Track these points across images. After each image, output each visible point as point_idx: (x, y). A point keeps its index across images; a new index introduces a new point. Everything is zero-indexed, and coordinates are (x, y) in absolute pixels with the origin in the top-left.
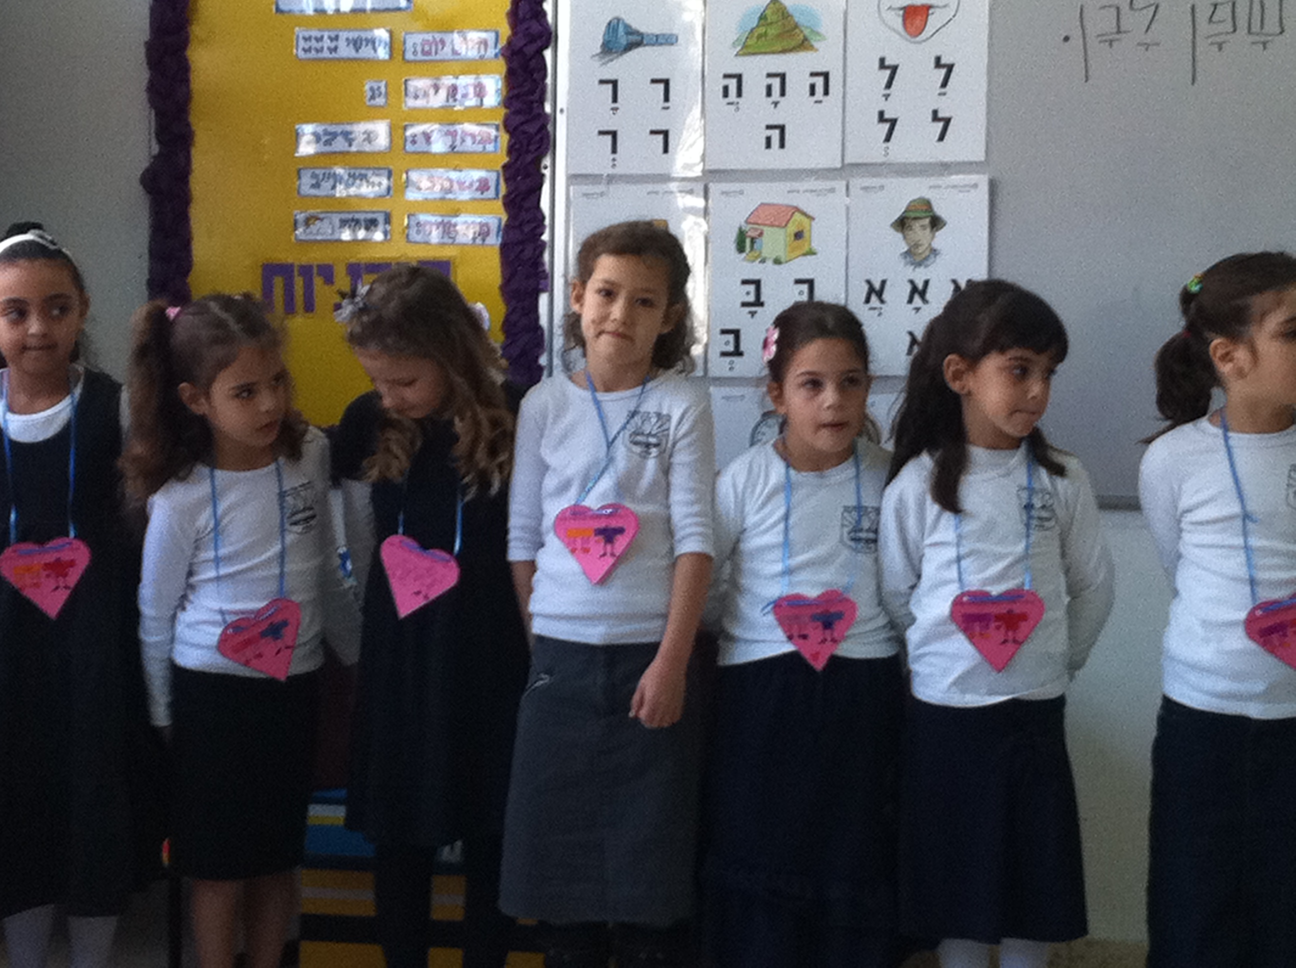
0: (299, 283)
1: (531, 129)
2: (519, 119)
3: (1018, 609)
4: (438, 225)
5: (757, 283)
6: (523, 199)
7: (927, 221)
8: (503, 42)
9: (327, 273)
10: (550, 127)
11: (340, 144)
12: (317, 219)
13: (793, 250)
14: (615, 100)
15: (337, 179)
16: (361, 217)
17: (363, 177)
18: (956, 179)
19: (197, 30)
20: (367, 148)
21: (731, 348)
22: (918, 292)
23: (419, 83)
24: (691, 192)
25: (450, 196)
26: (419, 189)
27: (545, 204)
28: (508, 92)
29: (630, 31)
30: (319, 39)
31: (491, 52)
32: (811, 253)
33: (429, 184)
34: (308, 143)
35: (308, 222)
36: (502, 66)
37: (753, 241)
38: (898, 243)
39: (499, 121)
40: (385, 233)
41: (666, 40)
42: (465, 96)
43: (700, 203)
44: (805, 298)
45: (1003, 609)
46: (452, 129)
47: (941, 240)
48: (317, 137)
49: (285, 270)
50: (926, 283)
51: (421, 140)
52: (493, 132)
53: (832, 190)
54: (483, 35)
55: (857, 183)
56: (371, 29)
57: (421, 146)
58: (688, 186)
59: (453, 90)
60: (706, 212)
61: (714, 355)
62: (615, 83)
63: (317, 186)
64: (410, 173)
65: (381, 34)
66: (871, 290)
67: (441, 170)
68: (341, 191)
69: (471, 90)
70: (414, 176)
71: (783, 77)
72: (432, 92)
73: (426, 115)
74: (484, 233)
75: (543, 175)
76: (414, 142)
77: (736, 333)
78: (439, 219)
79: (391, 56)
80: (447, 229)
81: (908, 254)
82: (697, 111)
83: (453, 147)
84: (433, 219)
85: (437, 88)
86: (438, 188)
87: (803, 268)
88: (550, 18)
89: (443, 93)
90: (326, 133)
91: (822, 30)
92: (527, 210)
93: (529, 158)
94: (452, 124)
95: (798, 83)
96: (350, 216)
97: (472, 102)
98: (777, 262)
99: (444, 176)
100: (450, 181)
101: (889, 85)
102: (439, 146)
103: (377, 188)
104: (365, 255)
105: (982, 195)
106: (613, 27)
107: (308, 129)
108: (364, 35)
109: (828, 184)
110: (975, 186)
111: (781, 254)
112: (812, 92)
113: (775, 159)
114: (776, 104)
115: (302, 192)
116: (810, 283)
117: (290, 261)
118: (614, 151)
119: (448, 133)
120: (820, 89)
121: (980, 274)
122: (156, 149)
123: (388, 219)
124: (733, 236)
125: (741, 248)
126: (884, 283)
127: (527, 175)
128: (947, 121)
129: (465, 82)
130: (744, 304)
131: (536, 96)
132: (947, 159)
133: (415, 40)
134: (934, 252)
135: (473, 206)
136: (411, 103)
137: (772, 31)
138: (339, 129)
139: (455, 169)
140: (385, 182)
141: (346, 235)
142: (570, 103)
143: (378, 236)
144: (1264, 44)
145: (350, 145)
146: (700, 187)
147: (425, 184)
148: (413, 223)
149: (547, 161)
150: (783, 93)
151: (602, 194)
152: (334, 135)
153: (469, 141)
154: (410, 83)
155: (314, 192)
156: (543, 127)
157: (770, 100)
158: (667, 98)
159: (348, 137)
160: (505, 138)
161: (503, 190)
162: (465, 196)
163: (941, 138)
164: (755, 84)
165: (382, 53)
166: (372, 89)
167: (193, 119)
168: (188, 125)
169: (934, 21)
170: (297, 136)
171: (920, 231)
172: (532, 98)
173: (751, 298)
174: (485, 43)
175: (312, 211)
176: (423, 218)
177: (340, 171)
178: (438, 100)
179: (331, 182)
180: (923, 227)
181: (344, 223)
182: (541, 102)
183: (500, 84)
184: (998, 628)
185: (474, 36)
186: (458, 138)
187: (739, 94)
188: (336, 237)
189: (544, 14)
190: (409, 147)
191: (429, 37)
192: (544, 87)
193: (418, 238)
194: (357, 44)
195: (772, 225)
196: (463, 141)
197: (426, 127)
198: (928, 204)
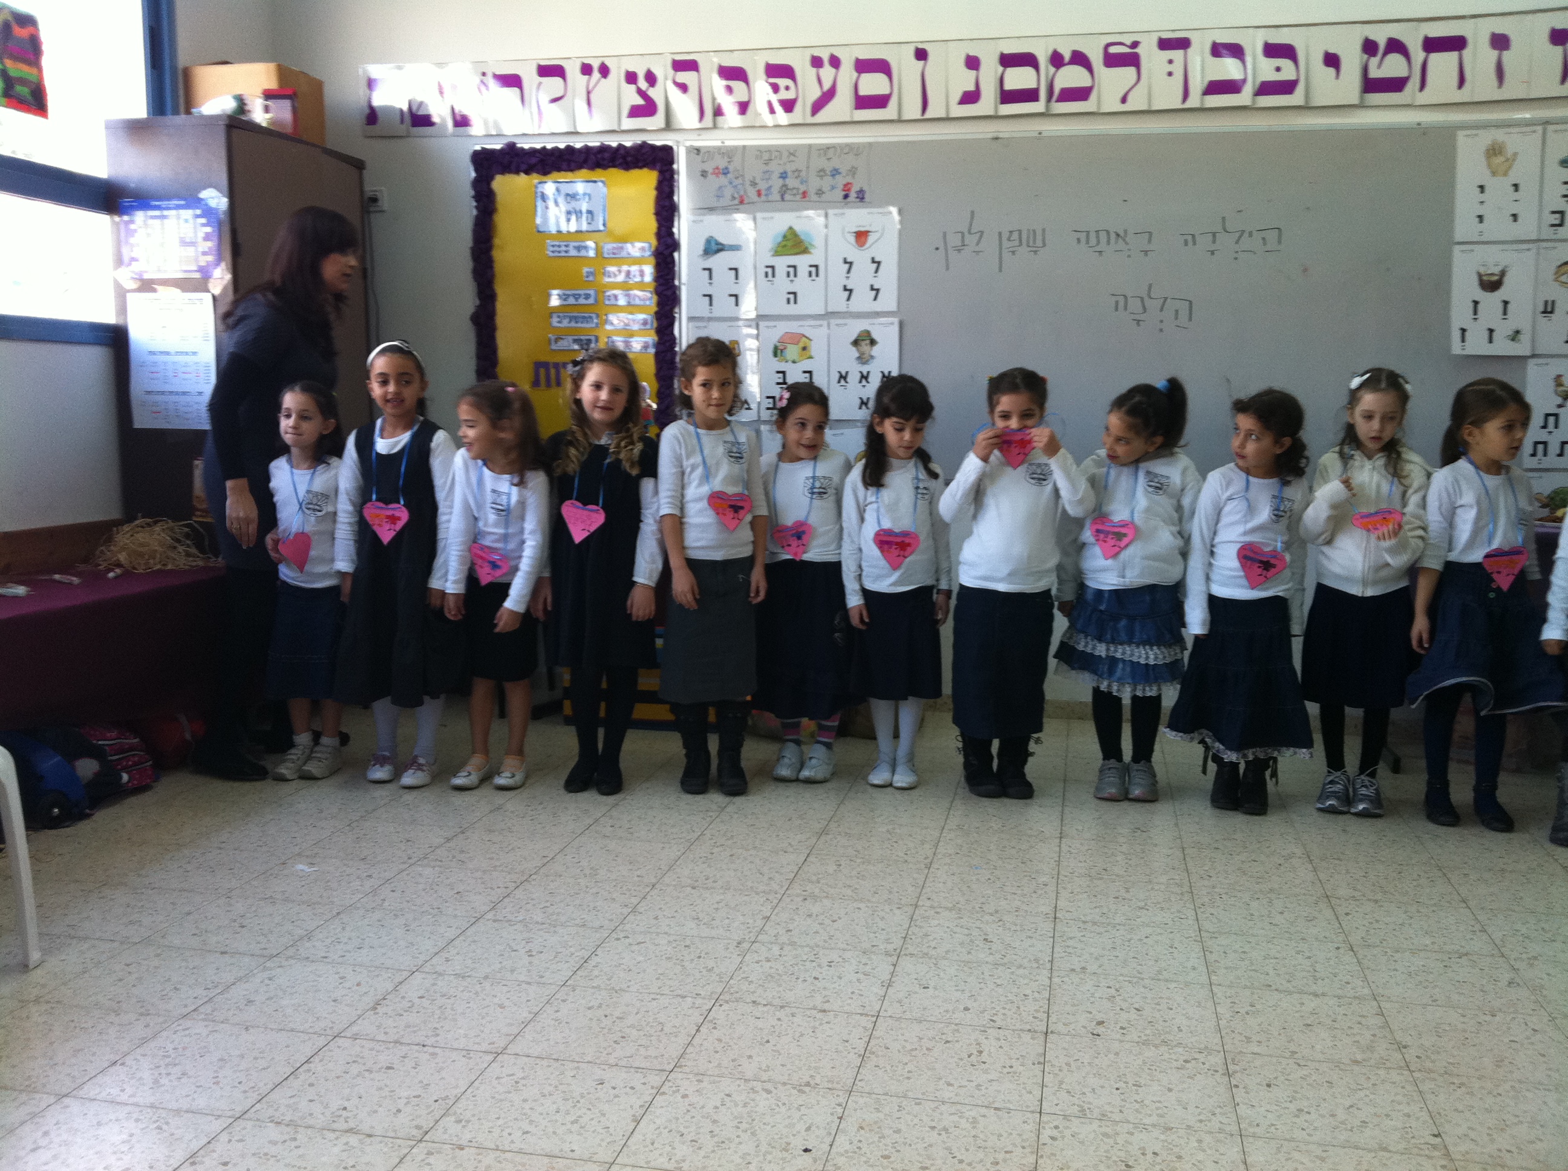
0: (553, 371)
1: (669, 293)
2: (662, 288)
3: (907, 540)
5: (783, 373)
6: (666, 329)
7: (868, 342)
8: (653, 249)
10: (678, 292)
11: (572, 301)
12: (561, 339)
13: (802, 356)
14: (710, 278)
15: (571, 318)
16: (583, 338)
17: (584, 318)
18: (881, 320)
19: (497, 241)
20: (586, 302)
22: (864, 377)
23: (612, 269)
24: (750, 326)
25: (628, 327)
26: (612, 324)
27: (676, 332)
28: (656, 274)
29: (718, 243)
30: (559, 246)
31: (648, 253)
32: (811, 357)
33: (618, 322)
34: (555, 300)
35: (556, 340)
36: (653, 260)
37: (782, 351)
38: (854, 353)
39: (652, 289)
41: (735, 248)
42: (634, 276)
43: (755, 332)
44: (807, 380)
45: (901, 540)
46: (628, 293)
47: (875, 351)
48: (559, 297)
49: (545, 365)
51: (612, 298)
52: (649, 295)
53: (821, 326)
54: (646, 245)
55: (833, 322)
56: (583, 241)
57: (613, 302)
58: (748, 323)
59: (628, 273)
60: (757, 337)
61: (763, 409)
62: (710, 270)
63: (560, 322)
64: (607, 316)
65: (591, 244)
66: (841, 377)
69: (638, 273)
70: (610, 317)
71: (794, 267)
72: (618, 274)
73: (615, 286)
74: (646, 347)
75: (675, 317)
76: (609, 300)
78: (623, 339)
79: (597, 254)
81: (859, 358)
82: (752, 285)
83: (629, 302)
84: (620, 339)
85: (620, 271)
86: (622, 323)
87: (807, 365)
88: (676, 236)
89: (623, 274)
90: (564, 294)
91: (814, 243)
92: (668, 334)
93: (668, 308)
94: (629, 290)
95: (803, 271)
96: (577, 337)
97: (638, 279)
98: (794, 362)
99: (623, 316)
100: (628, 319)
101: (849, 272)
102: (622, 302)
103: (591, 323)
105: (896, 328)
106: (709, 241)
107: (555, 293)
108: (583, 244)
109: (818, 322)
110: (892, 324)
111: (796, 358)
112: (810, 275)
113: (792, 310)
114: (792, 281)
115: (553, 325)
116: (810, 372)
117: (548, 360)
118: (711, 304)
119: (626, 295)
120: (814, 273)
122: (478, 302)
123: (597, 339)
124: (772, 349)
125: (775, 355)
126: (847, 373)
127: (667, 317)
128: (878, 291)
129: (634, 269)
130: (778, 384)
131: (670, 277)
132: (879, 309)
133: (608, 247)
134: (872, 357)
135: (640, 333)
136: (607, 280)
137: (789, 244)
138: (571, 293)
139: (630, 314)
140: (595, 320)
141: (576, 347)
142: (689, 280)
144: (1035, 252)
145: (577, 301)
146: (754, 324)
147: (615, 322)
149: (677, 310)
150: (795, 275)
151: (705, 327)
152: (568, 296)
153: (637, 299)
154: (606, 269)
155: (559, 325)
156: (674, 293)
157: (789, 279)
158: (737, 278)
159: (576, 297)
160: (655, 298)
161: (655, 325)
162: (636, 327)
163: (875, 299)
164: (781, 271)
165: (592, 254)
166: (588, 272)
167: (496, 287)
168: (493, 290)
169: (871, 239)
170: (549, 296)
171: (865, 346)
172: (667, 278)
174: (643, 249)
175: (558, 335)
176: (615, 338)
178: (621, 278)
179: (567, 320)
180: (867, 344)
181: (574, 341)
182: (673, 279)
183: (652, 270)
184: (897, 549)
185: (639, 245)
186: (632, 298)
187: (774, 276)
188: (570, 348)
189: (672, 234)
190: (607, 302)
191: (615, 245)
192: (674, 272)
194: (578, 249)
195: (791, 344)
196: (634, 299)
197: (615, 292)
198: (868, 333)
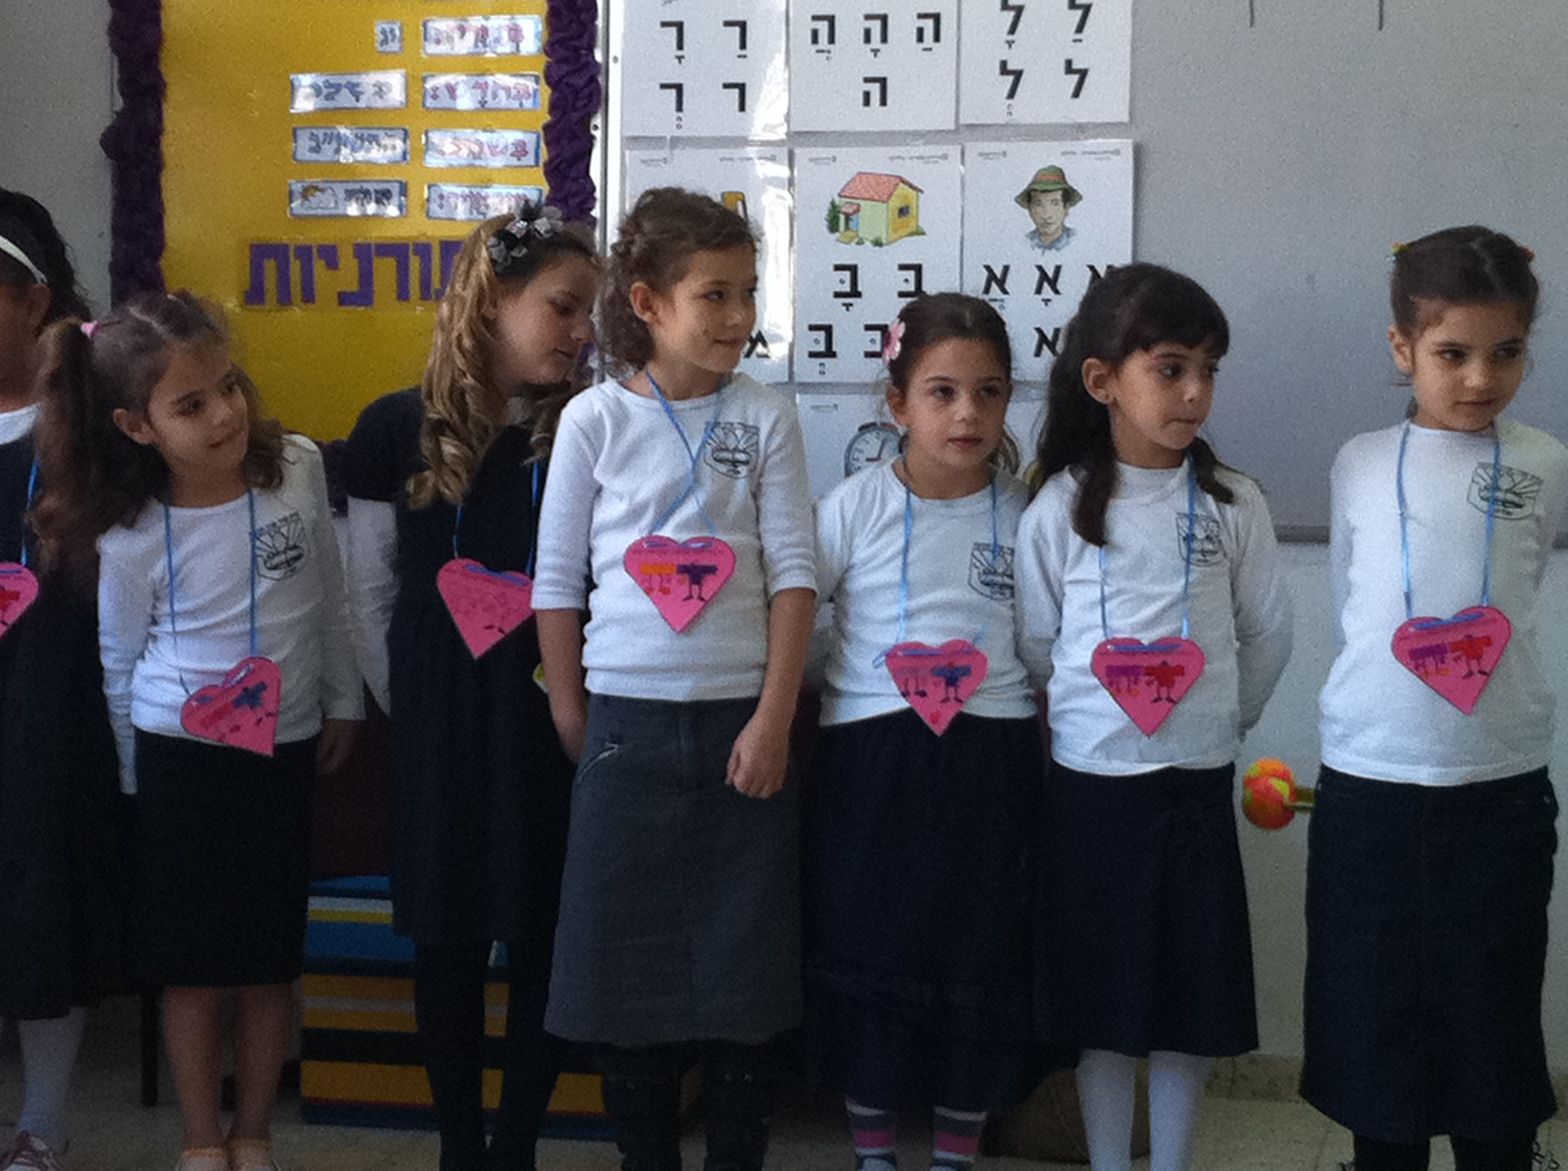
0: (295, 267)
1: (579, 81)
2: (565, 68)
3: (1172, 661)
4: (465, 198)
5: (853, 269)
6: (570, 166)
7: (1058, 195)
9: (330, 255)
10: (601, 79)
11: (345, 99)
12: (317, 189)
13: (895, 231)
14: (680, 46)
15: (341, 141)
16: (371, 187)
17: (374, 139)
18: (1091, 143)
20: (379, 104)
21: (821, 348)
22: (1048, 280)
23: (442, 25)
24: (773, 159)
25: (477, 162)
26: (442, 153)
27: (595, 172)
28: (551, 35)
32: (920, 232)
33: (455, 148)
34: (307, 97)
35: (305, 194)
36: (542, 4)
37: (848, 218)
38: (1023, 220)
39: (540, 73)
40: (400, 207)
42: (497, 40)
43: (783, 172)
44: (911, 286)
45: (1156, 661)
46: (481, 80)
47: (1075, 217)
48: (317, 91)
49: (278, 252)
50: (1058, 269)
51: (444, 94)
52: (531, 85)
53: (945, 157)
55: (974, 148)
57: (445, 101)
58: (770, 151)
59: (482, 35)
60: (791, 183)
61: (801, 356)
62: (680, 26)
63: (317, 149)
64: (430, 134)
66: (992, 278)
67: (469, 131)
68: (346, 155)
69: (505, 35)
70: (435, 137)
71: (884, 19)
72: (456, 35)
73: (450, 64)
75: (593, 137)
76: (435, 97)
77: (828, 330)
78: (467, 191)
80: (476, 201)
81: (1036, 234)
82: (780, 59)
83: (483, 103)
84: (459, 190)
85: (463, 31)
86: (464, 152)
87: (909, 250)
89: (470, 37)
90: (328, 85)
92: (576, 180)
93: (575, 116)
94: (483, 74)
95: (902, 27)
96: (357, 186)
97: (506, 47)
98: (878, 243)
99: (471, 138)
100: (480, 144)
101: (1013, 30)
102: (466, 101)
103: (389, 152)
104: (376, 234)
105: (1125, 163)
107: (305, 80)
109: (938, 149)
110: (1117, 152)
111: (882, 234)
112: (920, 38)
113: (876, 118)
114: (876, 52)
115: (299, 156)
116: (918, 269)
117: (285, 239)
118: (679, 108)
119: (476, 86)
120: (929, 34)
121: (1123, 258)
122: (119, 103)
123: (404, 190)
124: (825, 213)
125: (833, 227)
126: (1006, 269)
127: (574, 137)
128: (1083, 74)
129: (498, 23)
130: (838, 295)
131: (584, 42)
132: (1084, 119)
134: (1067, 232)
135: (508, 175)
136: (432, 48)
138: (342, 80)
139: (485, 130)
140: (399, 143)
141: (353, 210)
142: (627, 50)
143: (392, 210)
145: (358, 100)
146: (783, 153)
147: (449, 147)
148: (434, 196)
149: (597, 121)
150: (884, 39)
151: (665, 160)
152: (338, 88)
153: (502, 94)
154: (430, 25)
155: (315, 156)
156: (593, 79)
157: (868, 47)
158: (743, 46)
159: (355, 90)
160: (546, 93)
161: (544, 155)
162: (498, 162)
163: (1076, 94)
164: (850, 28)
166: (384, 32)
167: (164, 69)
168: (159, 74)
170: (293, 88)
171: (1050, 206)
172: (577, 43)
173: (847, 288)
175: (309, 181)
176: (447, 188)
177: (343, 131)
178: (464, 46)
179: (334, 145)
180: (1055, 202)
181: (350, 195)
182: (591, 48)
183: (540, 28)
184: (1149, 683)
186: (489, 92)
187: (832, 40)
188: (340, 211)
190: (430, 102)
192: (594, 28)
193: (440, 213)
195: (872, 199)
196: (495, 96)
197: (450, 79)
198: (1060, 174)
